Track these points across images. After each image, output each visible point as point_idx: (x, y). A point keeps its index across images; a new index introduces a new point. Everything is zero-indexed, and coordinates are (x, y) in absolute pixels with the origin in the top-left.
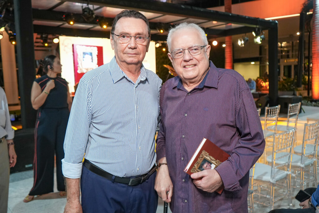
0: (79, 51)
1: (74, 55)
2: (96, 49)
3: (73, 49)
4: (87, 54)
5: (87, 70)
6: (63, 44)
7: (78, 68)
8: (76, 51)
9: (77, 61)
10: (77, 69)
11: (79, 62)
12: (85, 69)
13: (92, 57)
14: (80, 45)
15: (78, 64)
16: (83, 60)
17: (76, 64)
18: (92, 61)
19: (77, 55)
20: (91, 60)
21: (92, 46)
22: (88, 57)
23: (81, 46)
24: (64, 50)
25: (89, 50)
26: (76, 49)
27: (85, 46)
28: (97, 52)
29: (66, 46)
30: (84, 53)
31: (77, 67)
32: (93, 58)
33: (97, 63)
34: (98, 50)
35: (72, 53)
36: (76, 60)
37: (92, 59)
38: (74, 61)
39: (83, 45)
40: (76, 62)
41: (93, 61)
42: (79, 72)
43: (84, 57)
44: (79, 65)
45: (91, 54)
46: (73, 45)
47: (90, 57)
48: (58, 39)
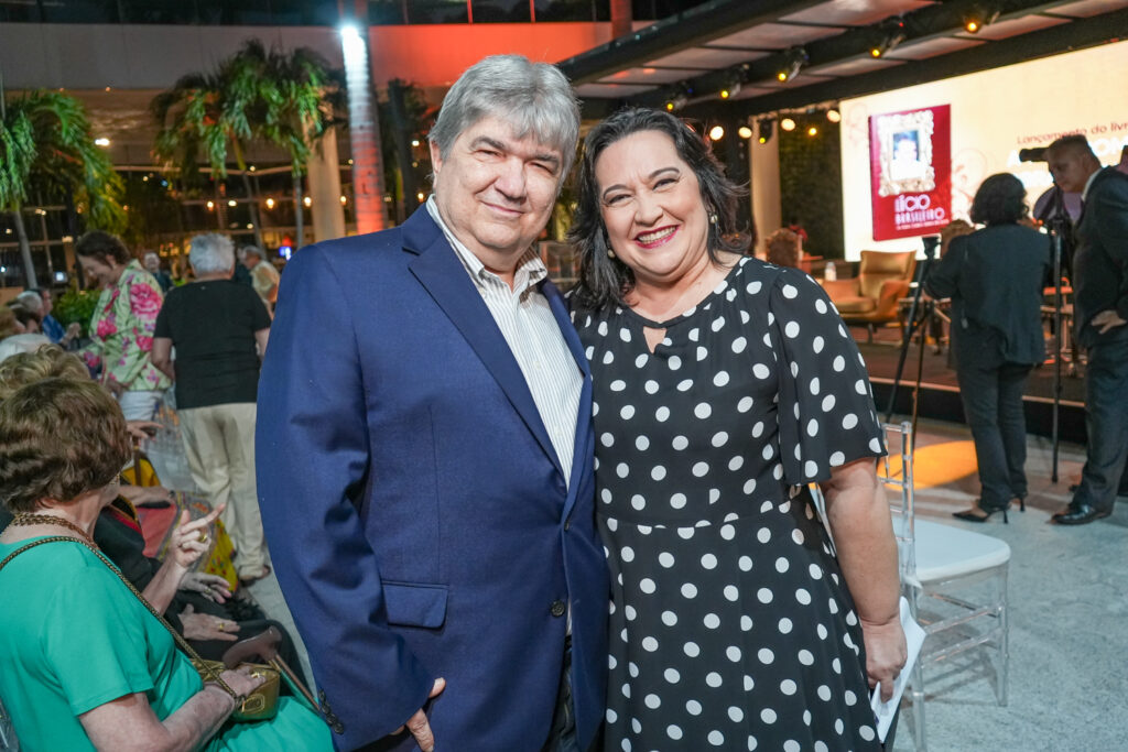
0: (885, 132)
1: (871, 147)
2: (929, 116)
3: (870, 129)
4: (905, 137)
5: (903, 185)
6: (848, 122)
7: (882, 182)
8: (877, 136)
9: (878, 161)
10: (879, 187)
11: (884, 166)
12: (898, 182)
13: (917, 146)
14: (887, 115)
15: (880, 171)
16: (894, 158)
17: (875, 170)
18: (918, 159)
19: (879, 144)
20: (915, 154)
21: (918, 111)
22: (907, 146)
23: (889, 118)
24: (851, 137)
25: (909, 123)
26: (877, 129)
27: (899, 116)
28: (932, 124)
29: (853, 126)
30: (897, 137)
31: (879, 179)
32: (922, 148)
33: (930, 161)
34: (934, 121)
35: (867, 142)
36: (875, 159)
37: (917, 150)
38: (872, 162)
39: (893, 114)
40: (875, 165)
41: (922, 156)
42: (882, 193)
43: (895, 149)
44: (884, 174)
45: (915, 136)
46: (870, 120)
47: (912, 145)
48: (837, 110)
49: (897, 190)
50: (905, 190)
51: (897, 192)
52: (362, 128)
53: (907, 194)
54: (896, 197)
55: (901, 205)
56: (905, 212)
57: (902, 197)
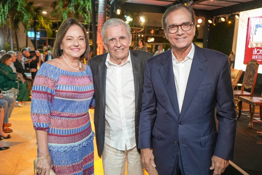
0: (253, 24)
1: (248, 29)
3: (248, 23)
4: (260, 26)
7: (250, 43)
8: (250, 25)
10: (248, 44)
11: (251, 36)
12: (255, 43)
14: (254, 18)
15: (250, 38)
16: (255, 34)
19: (251, 28)
22: (260, 30)
23: (255, 18)
26: (251, 22)
27: (259, 18)
29: (243, 21)
30: (257, 26)
31: (249, 41)
35: (246, 27)
38: (247, 35)
39: (257, 17)
42: (249, 47)
44: (251, 40)
46: (249, 19)
48: (238, 15)
49: (254, 46)
50: (257, 46)
51: (254, 47)
52: (101, 12)
53: (257, 48)
54: (254, 49)
55: (255, 52)
56: (256, 54)
57: (256, 49)
